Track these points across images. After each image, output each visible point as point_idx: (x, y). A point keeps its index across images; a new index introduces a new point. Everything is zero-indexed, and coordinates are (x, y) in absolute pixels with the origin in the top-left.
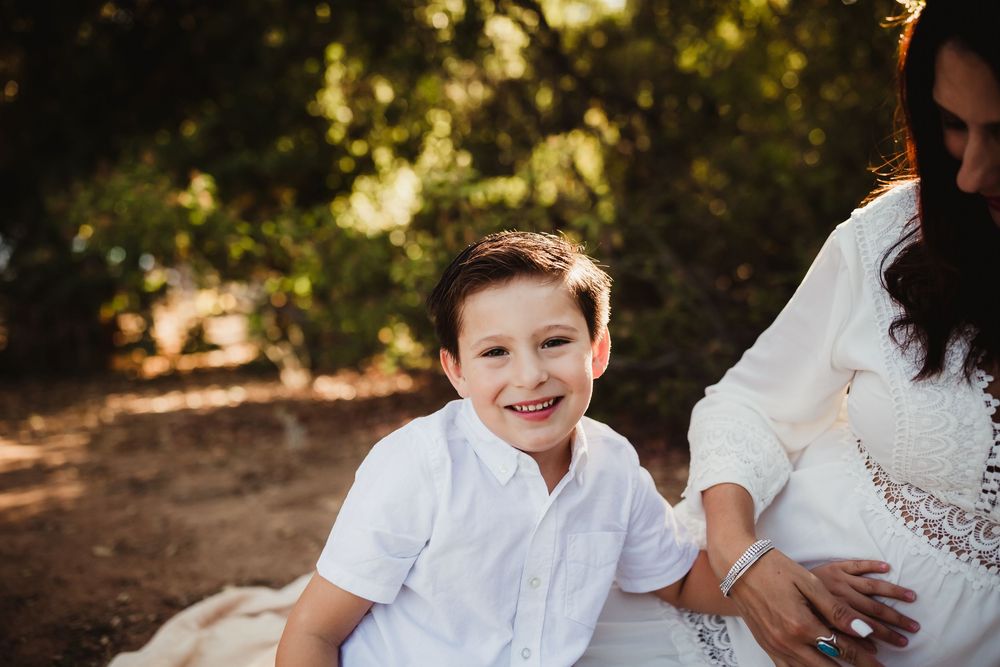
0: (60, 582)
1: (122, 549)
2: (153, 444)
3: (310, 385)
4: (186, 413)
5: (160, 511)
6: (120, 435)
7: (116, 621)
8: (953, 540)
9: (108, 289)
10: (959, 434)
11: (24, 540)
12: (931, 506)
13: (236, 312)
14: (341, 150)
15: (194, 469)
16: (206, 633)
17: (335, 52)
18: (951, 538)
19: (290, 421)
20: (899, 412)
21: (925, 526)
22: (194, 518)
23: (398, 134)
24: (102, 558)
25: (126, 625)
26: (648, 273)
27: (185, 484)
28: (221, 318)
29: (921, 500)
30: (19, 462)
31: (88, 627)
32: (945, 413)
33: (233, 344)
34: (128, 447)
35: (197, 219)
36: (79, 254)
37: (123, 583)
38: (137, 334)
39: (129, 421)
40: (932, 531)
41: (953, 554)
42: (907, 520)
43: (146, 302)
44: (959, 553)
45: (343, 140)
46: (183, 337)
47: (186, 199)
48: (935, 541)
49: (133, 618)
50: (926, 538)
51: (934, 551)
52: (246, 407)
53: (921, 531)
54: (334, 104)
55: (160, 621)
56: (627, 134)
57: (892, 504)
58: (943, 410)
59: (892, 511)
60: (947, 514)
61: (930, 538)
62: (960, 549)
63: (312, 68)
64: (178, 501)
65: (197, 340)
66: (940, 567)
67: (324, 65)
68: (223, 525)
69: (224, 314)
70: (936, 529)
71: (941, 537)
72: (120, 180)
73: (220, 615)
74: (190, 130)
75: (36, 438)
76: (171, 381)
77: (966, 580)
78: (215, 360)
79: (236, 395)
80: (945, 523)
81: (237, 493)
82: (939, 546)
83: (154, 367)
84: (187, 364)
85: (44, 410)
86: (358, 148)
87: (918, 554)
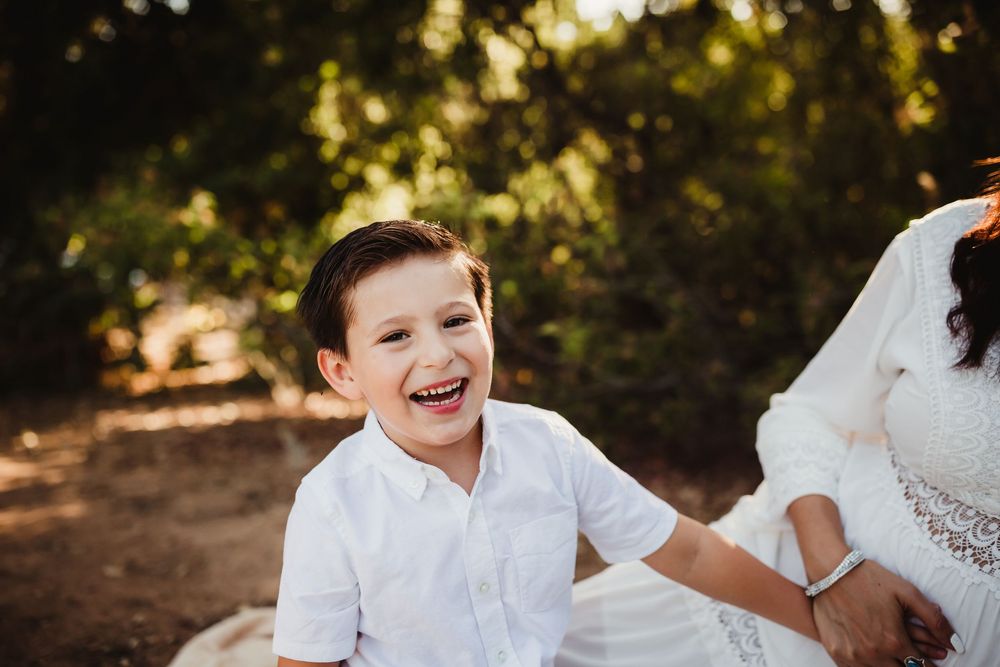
0: (73, 603)
1: (132, 569)
2: (150, 462)
3: (303, 402)
4: (180, 430)
5: (168, 531)
6: (117, 453)
7: (134, 643)
8: (976, 551)
9: (96, 305)
10: (991, 434)
11: (32, 560)
12: (957, 518)
13: (225, 327)
14: (335, 167)
15: (194, 488)
16: (225, 655)
17: (329, 70)
18: (974, 549)
19: (288, 438)
20: (935, 410)
21: (950, 539)
22: (203, 537)
23: (390, 153)
24: (114, 579)
25: (145, 646)
26: (650, 292)
27: (187, 503)
28: (210, 334)
29: (948, 513)
30: (17, 481)
31: (107, 649)
32: (979, 413)
33: (222, 359)
34: (127, 464)
35: (197, 237)
36: (69, 270)
37: (136, 604)
38: (125, 351)
39: (124, 437)
40: (958, 545)
41: (976, 566)
42: (933, 534)
43: (135, 318)
44: (981, 565)
45: (336, 158)
46: (172, 353)
47: (187, 217)
48: (959, 554)
49: (151, 639)
50: (950, 551)
51: (958, 564)
52: (239, 425)
53: (945, 544)
54: (328, 121)
55: (178, 644)
56: (619, 154)
57: (920, 517)
58: (977, 410)
59: (920, 525)
60: (971, 526)
61: (954, 551)
62: (983, 559)
63: (306, 86)
64: (183, 520)
65: (185, 357)
66: (964, 578)
67: (319, 82)
68: (232, 545)
69: (214, 330)
70: (961, 541)
71: (964, 549)
72: (118, 197)
73: (239, 636)
74: (181, 146)
75: (30, 455)
76: (160, 398)
77: (989, 591)
78: (204, 376)
79: (227, 413)
80: (970, 535)
81: (242, 512)
82: (963, 559)
83: (143, 383)
84: (177, 380)
85: (38, 427)
86: (352, 166)
87: (943, 567)
